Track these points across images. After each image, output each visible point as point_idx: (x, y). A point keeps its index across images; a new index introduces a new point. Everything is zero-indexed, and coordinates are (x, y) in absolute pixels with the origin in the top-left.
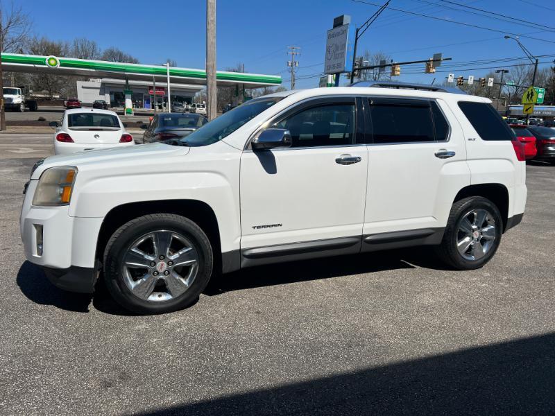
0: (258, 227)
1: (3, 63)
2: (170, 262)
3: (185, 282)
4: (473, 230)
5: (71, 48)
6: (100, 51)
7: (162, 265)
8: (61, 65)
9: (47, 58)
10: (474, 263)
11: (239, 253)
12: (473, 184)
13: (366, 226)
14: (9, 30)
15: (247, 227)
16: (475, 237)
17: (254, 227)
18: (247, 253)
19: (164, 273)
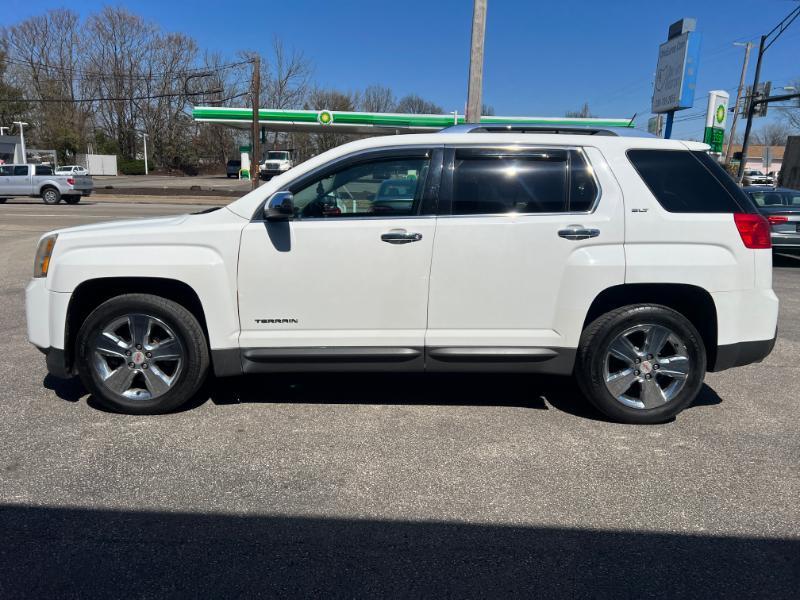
0: (264, 321)
1: (260, 122)
2: (147, 353)
3: (168, 381)
4: (640, 360)
5: (362, 97)
6: (396, 98)
7: (139, 356)
8: (335, 121)
9: (320, 112)
10: (644, 414)
11: (238, 353)
12: (628, 282)
13: (430, 333)
14: (289, 81)
15: (248, 320)
16: (644, 371)
17: (258, 321)
18: (249, 354)
19: (142, 365)
